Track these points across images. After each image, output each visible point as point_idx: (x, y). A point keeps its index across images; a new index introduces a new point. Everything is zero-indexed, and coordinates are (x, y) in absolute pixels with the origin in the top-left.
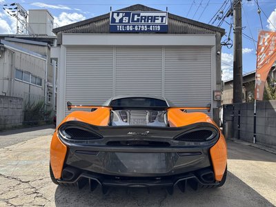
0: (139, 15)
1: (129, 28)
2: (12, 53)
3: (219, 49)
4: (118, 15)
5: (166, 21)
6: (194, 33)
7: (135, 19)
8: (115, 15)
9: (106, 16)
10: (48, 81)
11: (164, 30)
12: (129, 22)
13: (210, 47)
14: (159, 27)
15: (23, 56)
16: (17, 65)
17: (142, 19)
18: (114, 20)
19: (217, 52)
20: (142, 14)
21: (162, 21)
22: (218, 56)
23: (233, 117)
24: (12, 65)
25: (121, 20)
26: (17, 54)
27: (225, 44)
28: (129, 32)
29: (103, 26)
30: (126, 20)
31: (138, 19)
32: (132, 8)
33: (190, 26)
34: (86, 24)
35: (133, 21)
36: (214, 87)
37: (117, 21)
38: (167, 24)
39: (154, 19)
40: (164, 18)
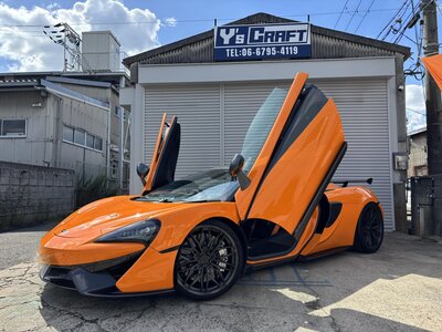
0: (261, 31)
1: (246, 52)
2: (59, 99)
3: (401, 82)
4: (227, 33)
5: (307, 39)
6: (357, 55)
7: (256, 38)
8: (223, 32)
9: (209, 35)
10: (112, 142)
11: (305, 54)
12: (245, 43)
13: (385, 79)
14: (296, 49)
15: (75, 104)
16: (66, 119)
17: (267, 37)
18: (220, 40)
19: (397, 86)
20: (267, 29)
21: (301, 38)
22: (400, 93)
23: (433, 199)
24: (58, 119)
25: (232, 41)
26: (66, 102)
27: (412, 73)
28: (247, 59)
29: (203, 50)
30: (240, 39)
31: (261, 38)
32: (249, 19)
33: (349, 45)
34: (175, 50)
35: (252, 40)
36: (394, 146)
37: (226, 42)
38: (309, 43)
39: (287, 35)
40: (305, 34)
